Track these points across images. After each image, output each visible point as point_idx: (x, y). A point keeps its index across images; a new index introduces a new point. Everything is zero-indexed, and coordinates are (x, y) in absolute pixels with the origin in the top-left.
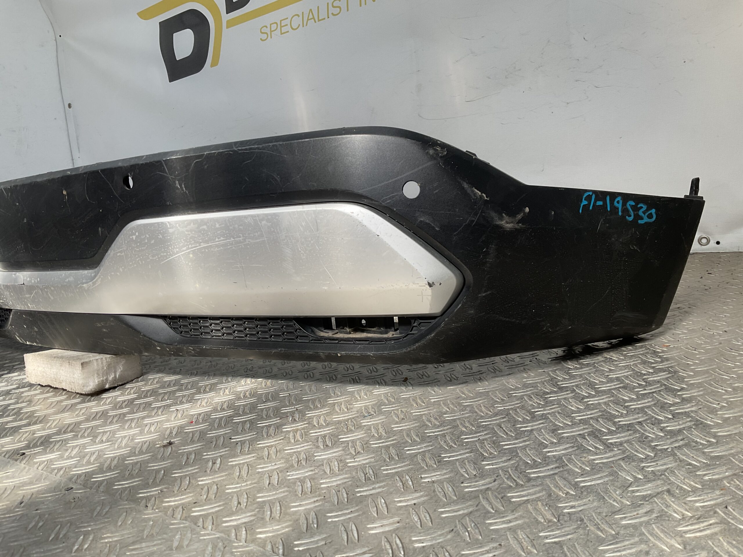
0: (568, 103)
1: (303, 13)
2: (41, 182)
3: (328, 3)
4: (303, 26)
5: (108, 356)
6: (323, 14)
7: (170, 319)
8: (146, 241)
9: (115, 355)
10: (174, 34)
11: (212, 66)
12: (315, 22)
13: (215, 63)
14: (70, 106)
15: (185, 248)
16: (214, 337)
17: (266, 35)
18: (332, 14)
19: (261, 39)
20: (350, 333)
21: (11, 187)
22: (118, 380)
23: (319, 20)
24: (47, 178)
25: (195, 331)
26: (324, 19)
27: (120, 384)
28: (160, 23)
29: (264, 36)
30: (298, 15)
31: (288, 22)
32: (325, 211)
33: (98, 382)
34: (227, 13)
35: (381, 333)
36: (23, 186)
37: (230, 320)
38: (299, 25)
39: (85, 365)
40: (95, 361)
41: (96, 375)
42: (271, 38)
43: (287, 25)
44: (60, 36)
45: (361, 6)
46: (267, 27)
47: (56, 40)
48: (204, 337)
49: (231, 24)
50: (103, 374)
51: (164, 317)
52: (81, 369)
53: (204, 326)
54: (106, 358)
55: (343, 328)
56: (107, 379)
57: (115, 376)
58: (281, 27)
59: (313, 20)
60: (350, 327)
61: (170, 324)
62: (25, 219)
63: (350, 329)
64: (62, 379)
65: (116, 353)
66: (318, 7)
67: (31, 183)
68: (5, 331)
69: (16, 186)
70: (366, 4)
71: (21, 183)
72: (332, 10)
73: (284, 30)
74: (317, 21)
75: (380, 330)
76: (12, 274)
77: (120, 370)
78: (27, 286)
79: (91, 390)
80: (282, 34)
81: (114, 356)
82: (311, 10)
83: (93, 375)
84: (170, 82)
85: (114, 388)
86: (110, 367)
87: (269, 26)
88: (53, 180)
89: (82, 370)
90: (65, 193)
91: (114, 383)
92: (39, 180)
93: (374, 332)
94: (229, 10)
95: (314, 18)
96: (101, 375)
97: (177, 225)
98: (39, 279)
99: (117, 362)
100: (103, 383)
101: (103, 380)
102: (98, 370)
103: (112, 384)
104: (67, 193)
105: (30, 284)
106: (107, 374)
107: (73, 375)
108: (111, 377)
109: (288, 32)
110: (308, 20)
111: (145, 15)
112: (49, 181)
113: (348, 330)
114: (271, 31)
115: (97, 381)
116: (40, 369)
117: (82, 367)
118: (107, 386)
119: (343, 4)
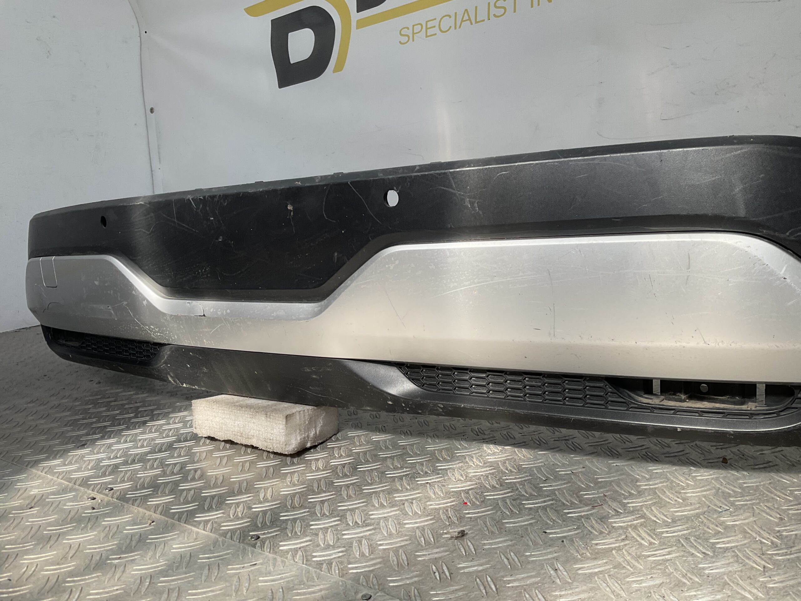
0: (797, 127)
1: (456, 13)
2: (255, 193)
3: (489, 3)
4: (455, 28)
5: (310, 407)
6: (483, 15)
7: (407, 367)
8: (409, 272)
9: (316, 406)
10: (290, 34)
11: (334, 71)
12: (472, 24)
13: (339, 68)
14: (152, 110)
15: (467, 283)
16: (474, 394)
17: (407, 37)
18: (494, 15)
19: (400, 42)
20: (684, 401)
21: (204, 197)
22: (318, 437)
23: (476, 22)
24: (265, 189)
25: (444, 384)
26: (484, 20)
27: (321, 441)
28: (272, 21)
29: (405, 39)
30: (450, 16)
31: (436, 23)
32: (705, 243)
33: (301, 439)
34: (358, 12)
35: (735, 403)
36: (225, 197)
37: (503, 374)
38: (451, 27)
39: (288, 419)
40: (297, 414)
41: (298, 431)
42: (413, 41)
43: (434, 27)
44: (146, 32)
45: (532, 6)
46: (408, 28)
47: (140, 37)
48: (457, 392)
49: (361, 24)
50: (304, 429)
51: (399, 365)
52: (284, 423)
53: (458, 380)
54: (308, 408)
55: (674, 394)
56: (308, 436)
57: (316, 433)
58: (427, 29)
59: (468, 22)
60: (685, 393)
61: (407, 374)
62: (221, 237)
63: (685, 396)
64: (252, 433)
65: (317, 403)
66: (476, 7)
67: (238, 194)
68: (153, 369)
69: (213, 197)
70: (539, 5)
71: (221, 193)
72: (493, 11)
73: (430, 32)
74: (473, 22)
75: (735, 400)
76: (185, 303)
77: (320, 425)
78: (209, 318)
79: (294, 449)
80: (427, 36)
81: (315, 408)
82: (466, 10)
83: (295, 431)
84: (280, 87)
85: (315, 447)
86: (312, 422)
87: (411, 28)
88: (275, 191)
89: (286, 424)
90: (290, 207)
91: (315, 442)
92: (251, 191)
93: (723, 402)
94: (360, 9)
95: (469, 19)
96: (303, 430)
97: (462, 253)
98: (228, 311)
99: (318, 415)
100: (304, 441)
101: (304, 438)
102: (300, 425)
103: (314, 443)
104: (293, 208)
105: (215, 316)
106: (308, 429)
107: (273, 429)
108: (312, 434)
109: (436, 34)
110: (462, 21)
111: (253, 11)
112: (267, 192)
113: (683, 397)
114: (413, 34)
115: (299, 439)
116: (217, 419)
117: (286, 421)
118: (309, 445)
119: (509, 4)
